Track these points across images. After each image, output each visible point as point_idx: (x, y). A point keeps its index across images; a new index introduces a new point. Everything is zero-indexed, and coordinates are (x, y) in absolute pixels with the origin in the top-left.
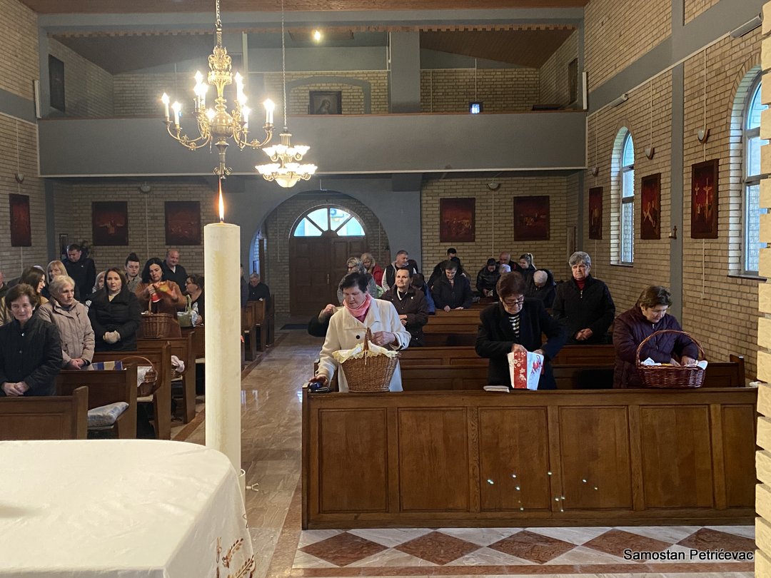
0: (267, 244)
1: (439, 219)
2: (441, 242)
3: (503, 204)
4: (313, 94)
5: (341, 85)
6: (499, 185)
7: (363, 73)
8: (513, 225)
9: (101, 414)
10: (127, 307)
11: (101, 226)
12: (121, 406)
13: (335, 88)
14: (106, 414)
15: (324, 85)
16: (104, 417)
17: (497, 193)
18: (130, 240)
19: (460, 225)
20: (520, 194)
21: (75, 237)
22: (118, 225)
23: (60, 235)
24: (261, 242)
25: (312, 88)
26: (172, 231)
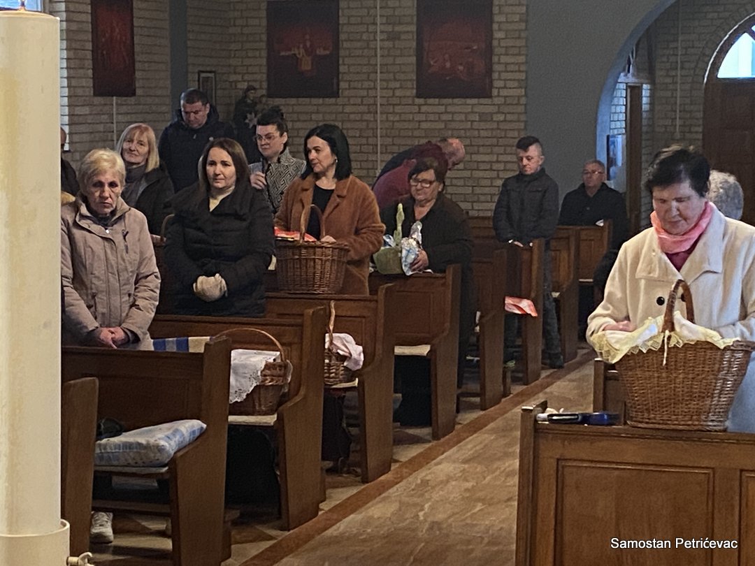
0: (652, 97)
9: (143, 441)
10: (245, 224)
11: (283, 54)
12: (189, 427)
14: (152, 441)
16: (147, 447)
18: (343, 85)
21: (233, 78)
22: (320, 52)
23: (200, 72)
24: (634, 92)
26: (430, 66)
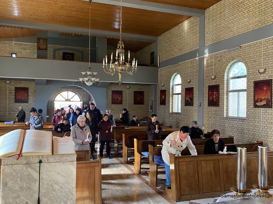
1: (111, 97)
2: (112, 104)
3: (131, 93)
4: (64, 54)
5: (74, 51)
6: (130, 87)
7: (81, 48)
8: (133, 100)
13: (72, 52)
15: (68, 51)
17: (129, 90)
19: (118, 99)
20: (136, 90)
25: (63, 52)
26: (17, 98)
